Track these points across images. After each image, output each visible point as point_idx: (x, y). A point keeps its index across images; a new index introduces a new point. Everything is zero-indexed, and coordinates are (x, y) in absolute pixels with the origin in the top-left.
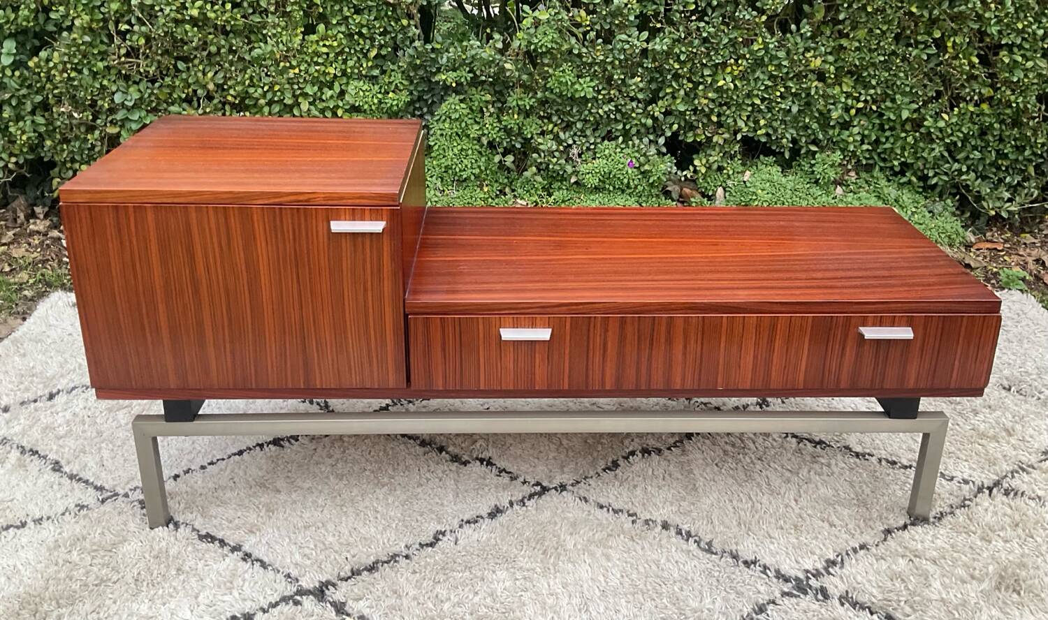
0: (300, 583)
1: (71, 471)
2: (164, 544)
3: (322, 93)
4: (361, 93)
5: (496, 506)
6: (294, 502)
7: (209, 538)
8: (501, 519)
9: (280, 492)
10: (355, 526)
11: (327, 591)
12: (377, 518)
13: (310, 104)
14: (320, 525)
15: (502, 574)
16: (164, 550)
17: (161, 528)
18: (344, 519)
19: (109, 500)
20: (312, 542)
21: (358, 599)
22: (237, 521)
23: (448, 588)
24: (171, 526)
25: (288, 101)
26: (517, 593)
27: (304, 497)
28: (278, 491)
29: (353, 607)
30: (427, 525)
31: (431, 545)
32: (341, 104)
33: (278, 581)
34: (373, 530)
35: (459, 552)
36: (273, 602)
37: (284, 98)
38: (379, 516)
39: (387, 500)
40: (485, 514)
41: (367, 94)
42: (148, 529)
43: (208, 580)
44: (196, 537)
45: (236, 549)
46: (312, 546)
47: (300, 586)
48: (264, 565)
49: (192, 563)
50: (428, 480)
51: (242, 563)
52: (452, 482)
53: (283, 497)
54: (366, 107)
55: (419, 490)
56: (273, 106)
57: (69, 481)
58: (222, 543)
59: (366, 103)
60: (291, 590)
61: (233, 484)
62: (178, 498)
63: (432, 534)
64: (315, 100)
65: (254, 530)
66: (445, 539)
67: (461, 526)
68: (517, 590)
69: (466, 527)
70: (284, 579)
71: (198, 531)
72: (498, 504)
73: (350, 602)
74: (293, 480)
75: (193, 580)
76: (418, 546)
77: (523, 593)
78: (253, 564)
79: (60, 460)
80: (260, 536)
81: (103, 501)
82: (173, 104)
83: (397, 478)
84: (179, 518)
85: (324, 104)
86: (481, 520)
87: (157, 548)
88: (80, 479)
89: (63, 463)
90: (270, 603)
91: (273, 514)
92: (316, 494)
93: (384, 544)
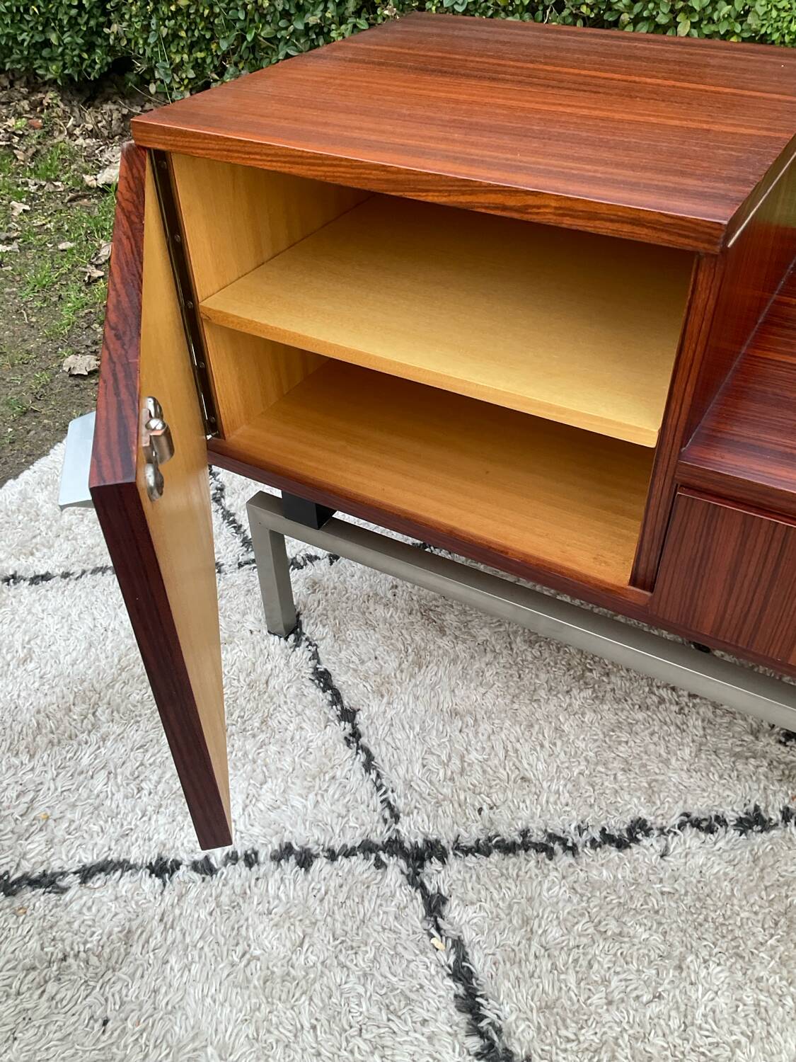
0: (399, 827)
1: (231, 505)
2: (269, 666)
3: (715, 10)
4: (774, 13)
5: (757, 808)
6: (454, 661)
7: (324, 679)
8: (758, 839)
9: (444, 635)
10: (518, 746)
11: (427, 863)
12: (555, 744)
13: (693, 25)
14: (471, 722)
15: (718, 974)
16: (264, 679)
17: (277, 637)
18: (507, 723)
19: (247, 566)
20: (448, 750)
21: (466, 903)
22: (369, 664)
23: (615, 955)
24: (292, 637)
25: (662, 19)
26: (732, 1033)
27: (472, 657)
28: (442, 631)
29: (454, 912)
30: (627, 797)
31: (621, 844)
32: (738, 29)
33: (371, 807)
34: (541, 766)
35: (661, 881)
36: (349, 846)
37: (658, 13)
38: (559, 743)
39: (583, 714)
40: (731, 817)
41: (783, 14)
42: (265, 632)
43: (289, 759)
44: (311, 670)
45: (348, 715)
46: (444, 758)
47: (398, 831)
48: (368, 765)
49: (284, 716)
50: (662, 700)
51: (342, 746)
52: (699, 723)
53: (444, 642)
54: (775, 36)
55: (640, 716)
56: (640, 25)
57: (221, 520)
58: (337, 698)
59: (778, 30)
60: (380, 835)
61: (392, 598)
62: (320, 595)
63: (628, 819)
64: (701, 20)
65: (383, 689)
66: (646, 842)
67: (681, 826)
68: (735, 1028)
69: (690, 831)
70: (380, 807)
71: (319, 662)
72: (762, 807)
73: (453, 902)
74: (469, 618)
75: (273, 748)
76: (597, 836)
77: (744, 1040)
78: (357, 753)
79: (227, 484)
80: (389, 703)
81: (240, 565)
82: (513, 13)
83: (613, 678)
84: (307, 629)
85: (713, 28)
86: (721, 830)
87: (259, 670)
88: (234, 521)
89: (227, 491)
90: (345, 846)
91: (420, 668)
92: (489, 657)
93: (547, 802)
